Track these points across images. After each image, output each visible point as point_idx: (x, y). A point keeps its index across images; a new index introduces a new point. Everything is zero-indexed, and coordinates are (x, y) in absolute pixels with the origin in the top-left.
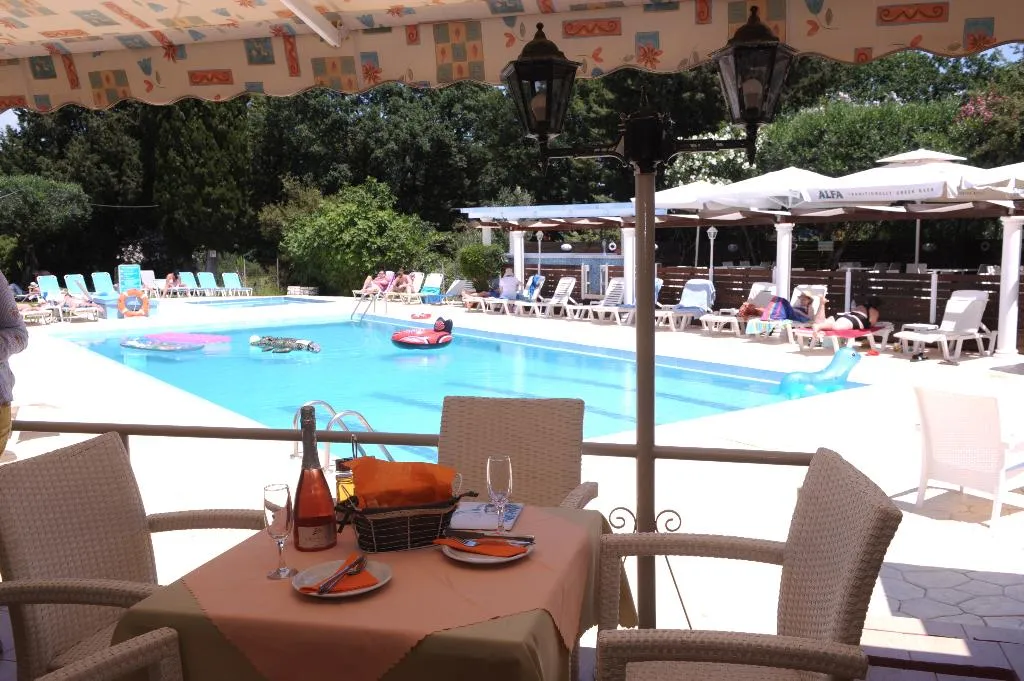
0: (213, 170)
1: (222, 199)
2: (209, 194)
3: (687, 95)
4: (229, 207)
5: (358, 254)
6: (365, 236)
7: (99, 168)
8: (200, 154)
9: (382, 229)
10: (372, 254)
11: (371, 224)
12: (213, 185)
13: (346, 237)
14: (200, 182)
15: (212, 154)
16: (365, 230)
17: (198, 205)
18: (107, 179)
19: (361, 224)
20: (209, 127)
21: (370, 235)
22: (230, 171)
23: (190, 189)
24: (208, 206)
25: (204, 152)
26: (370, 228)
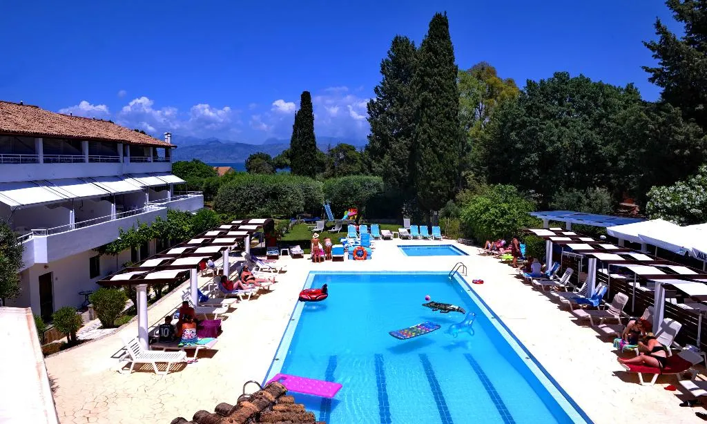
0: (436, 173)
1: (439, 187)
2: (432, 185)
3: (677, 151)
4: (443, 191)
5: (489, 226)
6: (493, 217)
7: (394, 167)
8: (429, 165)
9: (504, 213)
10: (497, 227)
11: (497, 211)
12: (435, 180)
13: (484, 217)
14: (429, 179)
15: (435, 165)
16: (493, 214)
17: (427, 190)
18: (397, 171)
19: (492, 211)
20: (435, 152)
21: (496, 217)
22: (444, 174)
23: (424, 183)
24: (432, 191)
25: (431, 164)
26: (497, 213)
